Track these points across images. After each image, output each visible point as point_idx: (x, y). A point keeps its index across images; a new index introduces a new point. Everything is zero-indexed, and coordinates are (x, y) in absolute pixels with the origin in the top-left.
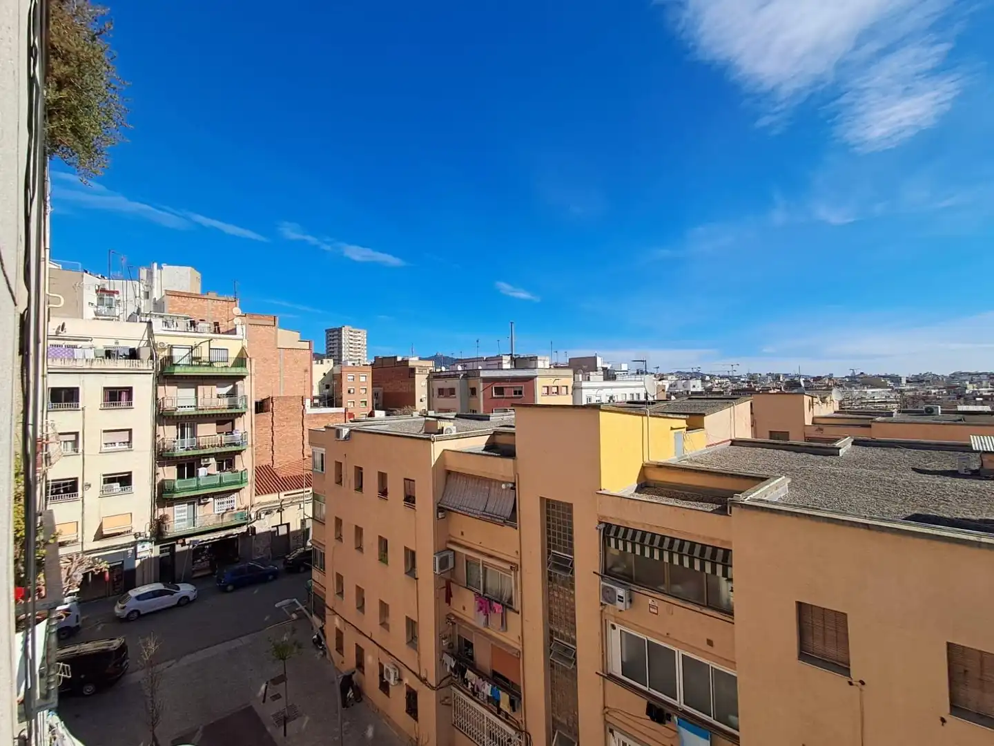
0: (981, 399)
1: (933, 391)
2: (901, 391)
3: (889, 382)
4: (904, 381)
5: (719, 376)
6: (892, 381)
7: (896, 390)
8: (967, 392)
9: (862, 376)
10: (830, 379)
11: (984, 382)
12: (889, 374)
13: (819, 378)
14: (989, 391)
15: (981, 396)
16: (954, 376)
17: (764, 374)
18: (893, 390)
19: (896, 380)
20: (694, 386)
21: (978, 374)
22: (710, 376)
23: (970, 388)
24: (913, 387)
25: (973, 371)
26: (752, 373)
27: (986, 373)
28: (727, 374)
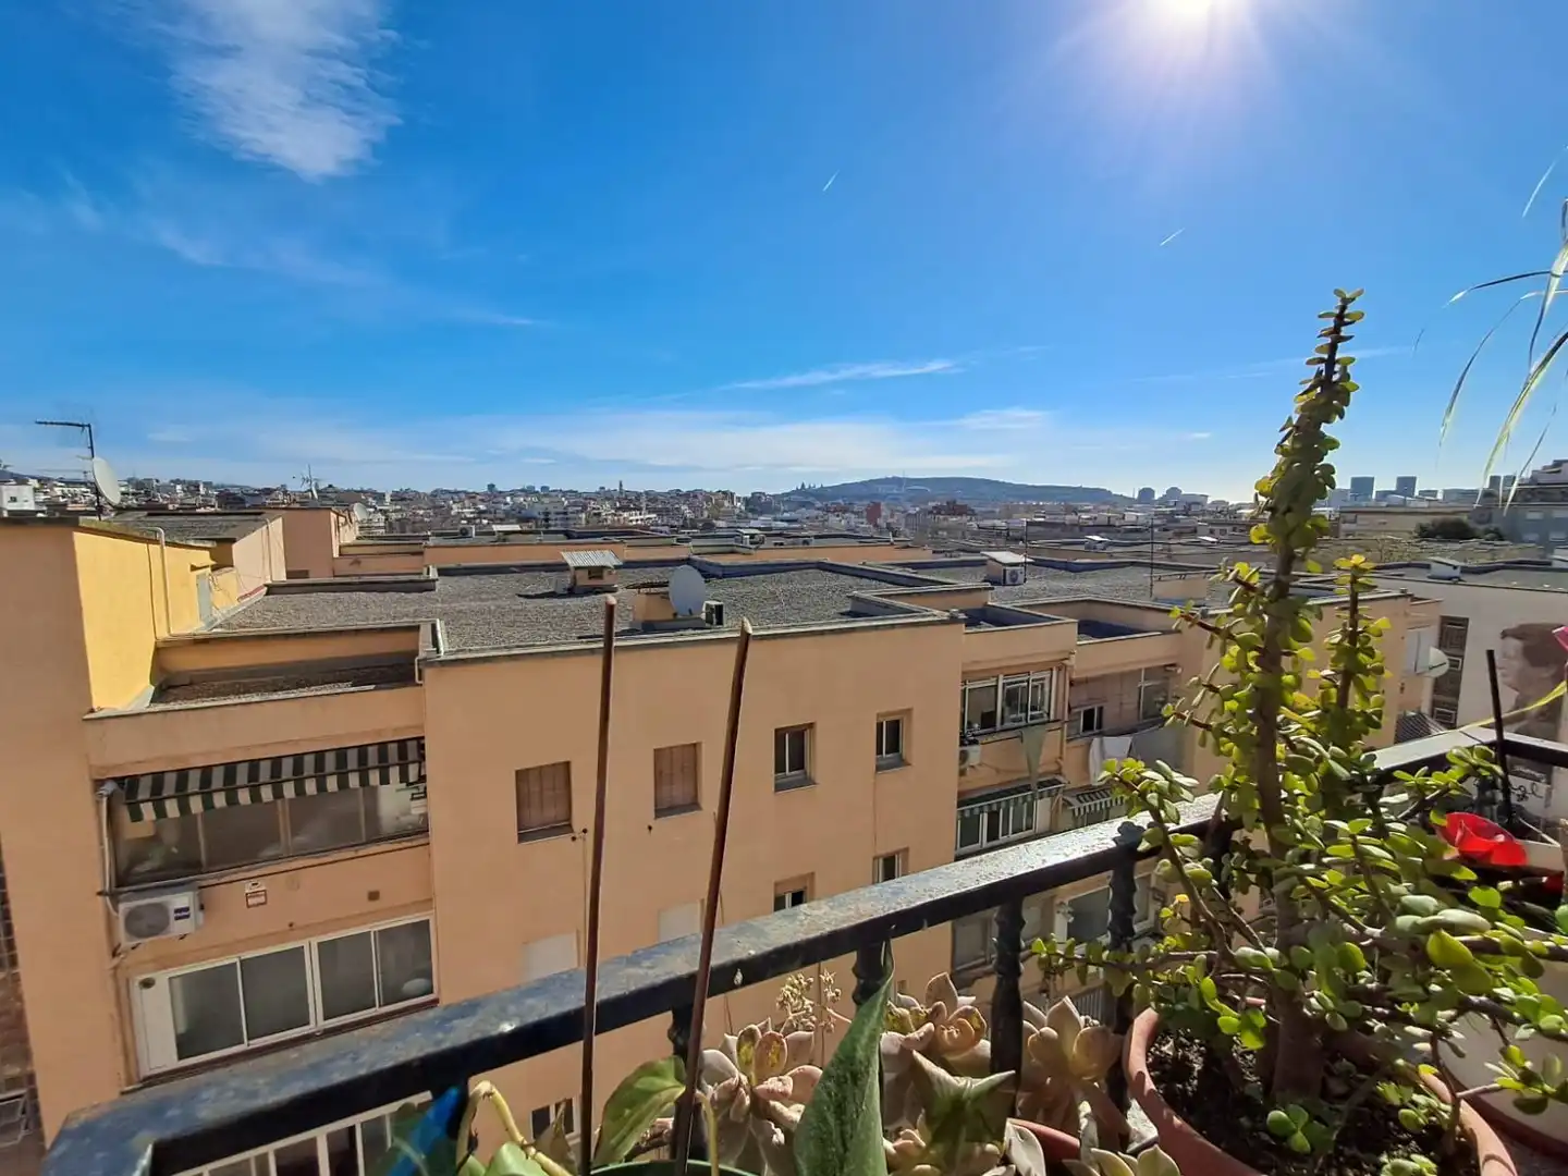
0: (465, 522)
1: (421, 512)
2: (384, 512)
3: (370, 500)
4: (388, 499)
5: (61, 480)
6: (374, 499)
7: (381, 510)
8: (453, 513)
9: (330, 490)
10: (285, 493)
11: (466, 502)
12: (365, 489)
13: (268, 492)
14: (472, 513)
15: (466, 518)
16: (435, 494)
17: (165, 480)
18: (376, 511)
19: (380, 497)
20: (14, 500)
21: (457, 493)
22: (39, 480)
23: (455, 509)
24: (398, 507)
25: (452, 489)
26: (140, 477)
27: (465, 492)
28: (82, 477)
